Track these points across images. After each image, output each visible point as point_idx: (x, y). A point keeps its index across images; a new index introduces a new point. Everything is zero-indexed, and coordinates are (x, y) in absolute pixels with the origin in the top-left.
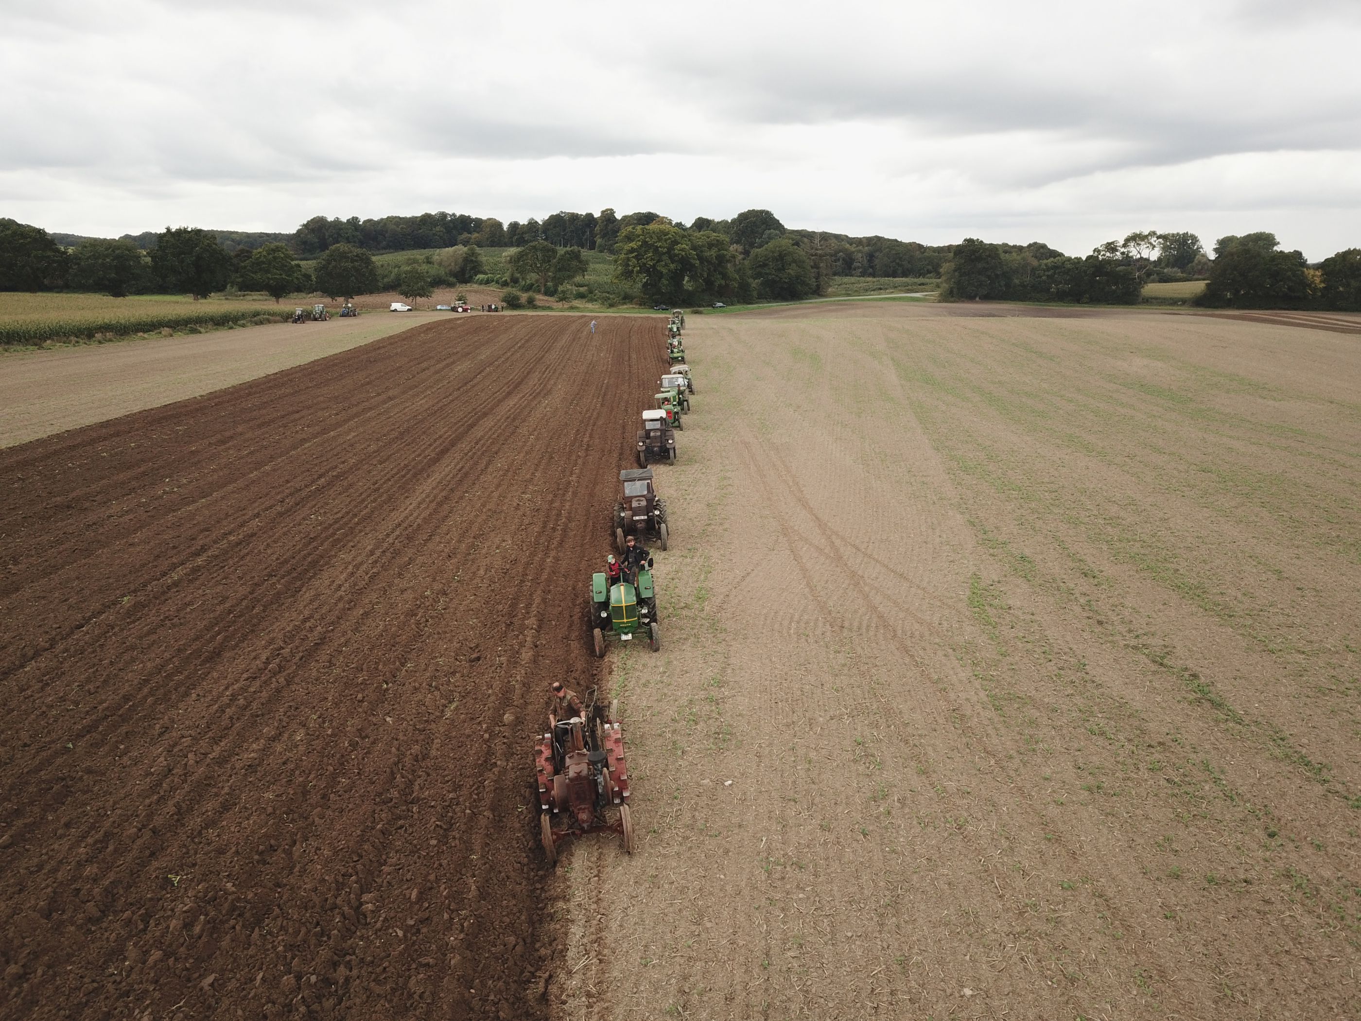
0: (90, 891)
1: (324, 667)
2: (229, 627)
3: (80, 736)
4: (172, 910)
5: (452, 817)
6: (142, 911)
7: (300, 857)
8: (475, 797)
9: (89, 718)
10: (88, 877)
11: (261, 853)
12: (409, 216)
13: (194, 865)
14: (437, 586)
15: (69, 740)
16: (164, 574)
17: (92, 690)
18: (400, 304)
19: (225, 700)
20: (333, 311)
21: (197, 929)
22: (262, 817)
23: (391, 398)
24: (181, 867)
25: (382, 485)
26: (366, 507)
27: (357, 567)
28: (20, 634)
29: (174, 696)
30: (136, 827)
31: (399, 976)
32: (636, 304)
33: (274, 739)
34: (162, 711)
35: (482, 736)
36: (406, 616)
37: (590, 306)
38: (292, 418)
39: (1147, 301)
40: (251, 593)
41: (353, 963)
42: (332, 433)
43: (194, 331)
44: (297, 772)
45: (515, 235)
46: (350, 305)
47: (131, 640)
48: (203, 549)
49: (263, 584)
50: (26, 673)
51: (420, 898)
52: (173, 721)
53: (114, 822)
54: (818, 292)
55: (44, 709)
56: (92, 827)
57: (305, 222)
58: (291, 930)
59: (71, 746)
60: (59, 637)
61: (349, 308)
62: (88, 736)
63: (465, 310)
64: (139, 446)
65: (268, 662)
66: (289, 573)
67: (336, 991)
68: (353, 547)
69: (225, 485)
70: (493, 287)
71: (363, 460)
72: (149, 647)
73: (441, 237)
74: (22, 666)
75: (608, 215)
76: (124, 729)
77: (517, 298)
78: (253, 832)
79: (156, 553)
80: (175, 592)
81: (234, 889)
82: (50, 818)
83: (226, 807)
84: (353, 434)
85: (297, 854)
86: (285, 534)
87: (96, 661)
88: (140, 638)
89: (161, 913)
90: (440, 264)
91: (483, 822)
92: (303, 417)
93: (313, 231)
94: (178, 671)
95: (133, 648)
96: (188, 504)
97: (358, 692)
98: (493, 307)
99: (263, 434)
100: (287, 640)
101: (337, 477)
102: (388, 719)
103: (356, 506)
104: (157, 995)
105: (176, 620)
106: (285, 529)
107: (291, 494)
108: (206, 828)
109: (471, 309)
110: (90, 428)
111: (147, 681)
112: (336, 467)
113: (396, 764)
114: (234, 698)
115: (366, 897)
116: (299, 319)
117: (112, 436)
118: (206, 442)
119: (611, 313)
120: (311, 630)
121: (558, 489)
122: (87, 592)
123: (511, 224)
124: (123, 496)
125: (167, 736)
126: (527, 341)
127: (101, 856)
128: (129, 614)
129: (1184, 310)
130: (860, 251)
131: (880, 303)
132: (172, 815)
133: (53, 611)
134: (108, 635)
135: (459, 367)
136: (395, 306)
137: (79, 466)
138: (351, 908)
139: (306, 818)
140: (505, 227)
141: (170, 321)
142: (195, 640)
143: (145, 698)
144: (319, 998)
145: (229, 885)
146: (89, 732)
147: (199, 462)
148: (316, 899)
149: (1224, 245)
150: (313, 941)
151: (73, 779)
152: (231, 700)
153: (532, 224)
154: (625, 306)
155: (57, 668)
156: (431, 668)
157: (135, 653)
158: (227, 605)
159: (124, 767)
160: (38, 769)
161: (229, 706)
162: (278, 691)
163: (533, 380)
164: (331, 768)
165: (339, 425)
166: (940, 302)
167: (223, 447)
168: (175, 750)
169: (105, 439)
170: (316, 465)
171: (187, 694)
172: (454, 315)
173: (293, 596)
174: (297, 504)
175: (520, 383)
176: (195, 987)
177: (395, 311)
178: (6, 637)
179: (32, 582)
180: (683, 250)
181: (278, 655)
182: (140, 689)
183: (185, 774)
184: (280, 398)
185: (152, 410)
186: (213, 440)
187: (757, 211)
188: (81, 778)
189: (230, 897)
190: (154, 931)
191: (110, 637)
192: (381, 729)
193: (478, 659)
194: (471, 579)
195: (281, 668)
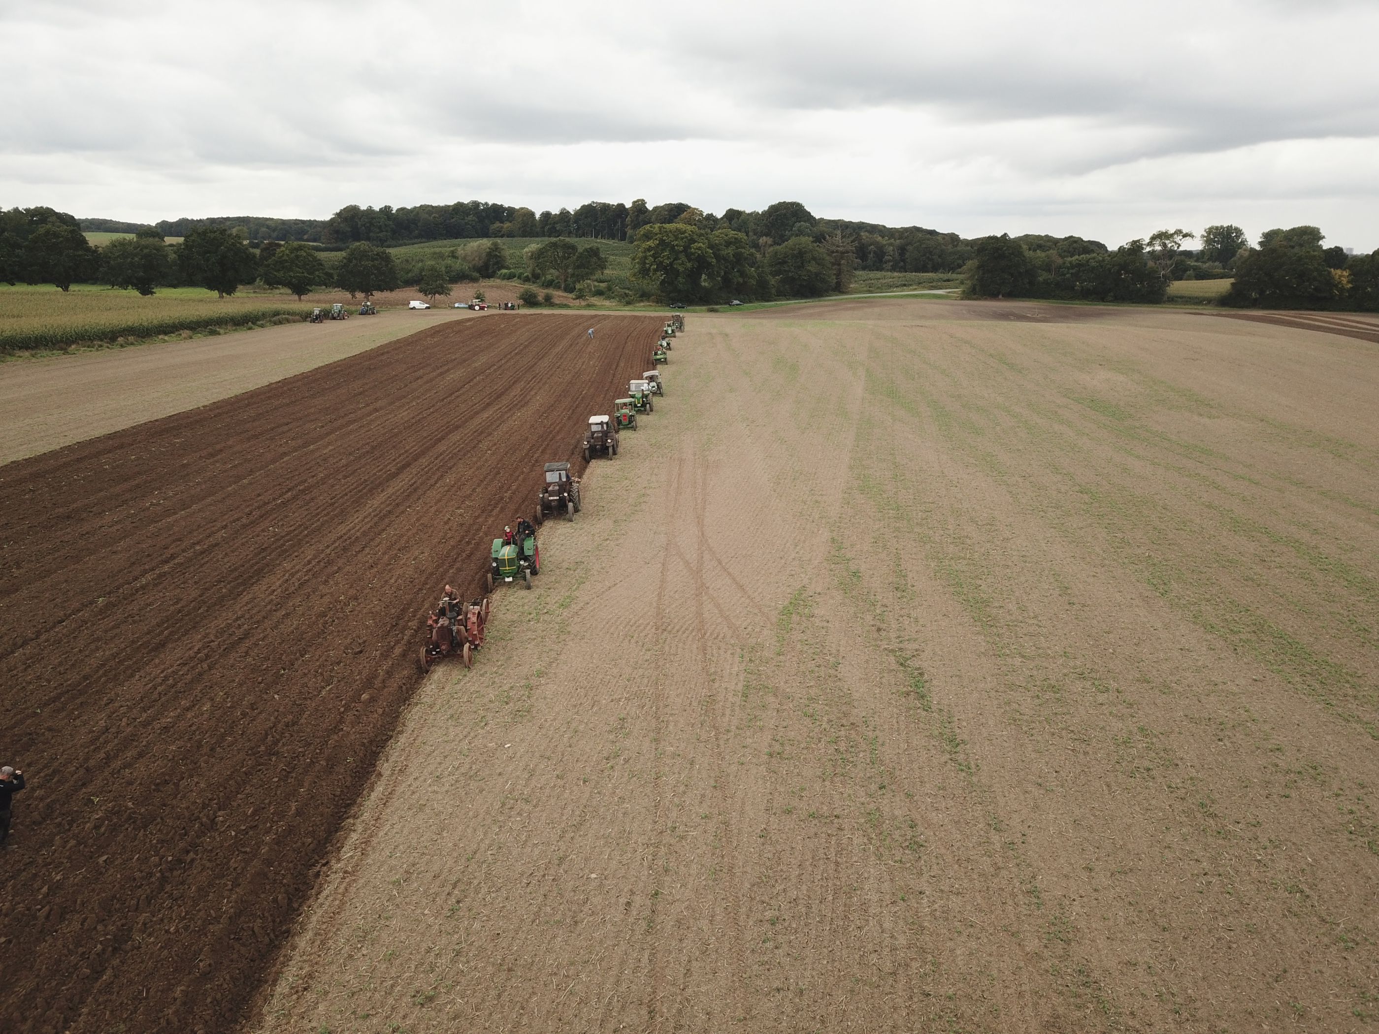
0: (37, 806)
1: (240, 657)
2: (177, 623)
3: (46, 704)
4: (89, 818)
5: (296, 764)
6: (69, 818)
7: (184, 788)
8: (318, 751)
9: (55, 691)
10: (37, 798)
11: (158, 784)
12: (442, 204)
13: (110, 791)
14: (352, 592)
15: (37, 708)
16: (136, 579)
17: (62, 672)
18: (418, 302)
19: (159, 680)
20: (353, 308)
21: (103, 829)
22: (165, 762)
23: (376, 410)
24: (101, 793)
25: (338, 499)
26: (319, 520)
27: (293, 575)
28: (14, 627)
29: (122, 677)
30: (75, 766)
31: (225, 858)
32: (653, 302)
33: (188, 709)
34: (111, 687)
35: (339, 709)
36: (317, 618)
37: (607, 303)
38: (280, 430)
39: (1173, 300)
40: (200, 596)
41: (199, 851)
42: (312, 447)
43: (213, 333)
44: (198, 732)
45: (547, 224)
46: (369, 303)
47: (99, 633)
48: (173, 557)
49: (212, 588)
50: (15, 657)
51: (254, 813)
52: (117, 695)
53: (61, 763)
54: (839, 289)
55: (24, 684)
56: (46, 766)
57: (338, 211)
58: (165, 832)
59: (39, 711)
60: (44, 630)
61: (368, 306)
62: (52, 705)
63: (482, 308)
64: (138, 459)
65: (199, 650)
66: (236, 579)
67: (185, 867)
68: (296, 557)
69: (203, 498)
70: (515, 283)
71: (332, 474)
72: (111, 639)
73: (473, 227)
74: (13, 652)
75: (639, 206)
76: (78, 701)
77: (534, 296)
78: (155, 771)
79: (133, 560)
80: (141, 595)
81: (132, 806)
82: (18, 760)
83: (141, 755)
84: (331, 448)
85: (183, 786)
86: (243, 544)
87: (68, 649)
88: (106, 631)
89: (82, 820)
90: (464, 259)
91: (317, 767)
92: (291, 430)
93: (345, 220)
94: (129, 658)
95: (98, 639)
96: (169, 516)
97: (260, 676)
98: (510, 305)
99: (250, 447)
100: (218, 635)
101: (303, 491)
102: (276, 696)
103: (309, 520)
104: (68, 865)
105: (137, 618)
106: (244, 540)
107: (259, 508)
108: (124, 769)
109: (488, 307)
110: (99, 439)
111: (103, 665)
112: (306, 481)
113: (271, 728)
114: (166, 678)
115: (220, 813)
116: (317, 319)
117: (116, 448)
118: (198, 455)
119: (626, 312)
120: (239, 626)
121: (489, 505)
122: (71, 594)
123: (543, 213)
124: (116, 507)
125: (111, 705)
126: (526, 346)
127: (48, 785)
128: (101, 612)
129: (1209, 310)
130: (891, 244)
131: (900, 301)
132: (102, 759)
133: (42, 608)
134: (81, 629)
135: (452, 376)
136: (414, 304)
137: (84, 479)
138: (209, 819)
139: (195, 763)
140: (538, 216)
141: (191, 322)
142: (148, 633)
143: (101, 677)
144: (171, 870)
145: (130, 804)
146: (54, 702)
147: (188, 475)
148: (186, 814)
149: (1270, 237)
150: (177, 838)
151: (37, 734)
152: (163, 680)
153: (564, 214)
154: (642, 304)
155: (39, 654)
156: (324, 658)
157: (100, 643)
158: (179, 606)
159: (76, 727)
160: (13, 727)
161: (161, 685)
162: (200, 674)
163: (516, 391)
164: (222, 730)
165: (321, 437)
166: (962, 299)
167: (211, 460)
168: (115, 715)
169: (110, 452)
170: (288, 479)
171: (132, 676)
172: (470, 314)
173: (233, 599)
174: (262, 517)
175: (502, 394)
176: (94, 861)
177: (414, 308)
178: (3, 629)
179: (29, 584)
180: (699, 248)
181: (208, 646)
182: (97, 671)
183: (117, 733)
184: (275, 409)
185: (156, 421)
186: (204, 453)
187: (789, 203)
188: (43, 734)
189: (128, 811)
190: (75, 829)
191: (83, 630)
192: (269, 703)
193: (361, 652)
194: (382, 587)
195: (207, 656)
